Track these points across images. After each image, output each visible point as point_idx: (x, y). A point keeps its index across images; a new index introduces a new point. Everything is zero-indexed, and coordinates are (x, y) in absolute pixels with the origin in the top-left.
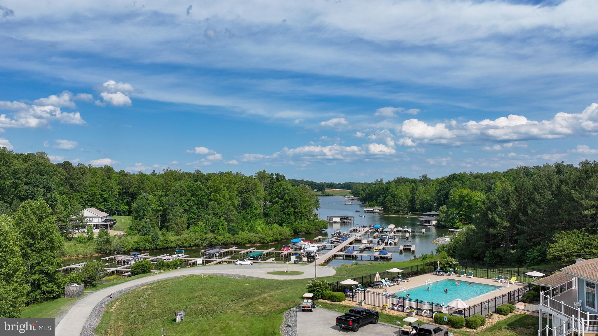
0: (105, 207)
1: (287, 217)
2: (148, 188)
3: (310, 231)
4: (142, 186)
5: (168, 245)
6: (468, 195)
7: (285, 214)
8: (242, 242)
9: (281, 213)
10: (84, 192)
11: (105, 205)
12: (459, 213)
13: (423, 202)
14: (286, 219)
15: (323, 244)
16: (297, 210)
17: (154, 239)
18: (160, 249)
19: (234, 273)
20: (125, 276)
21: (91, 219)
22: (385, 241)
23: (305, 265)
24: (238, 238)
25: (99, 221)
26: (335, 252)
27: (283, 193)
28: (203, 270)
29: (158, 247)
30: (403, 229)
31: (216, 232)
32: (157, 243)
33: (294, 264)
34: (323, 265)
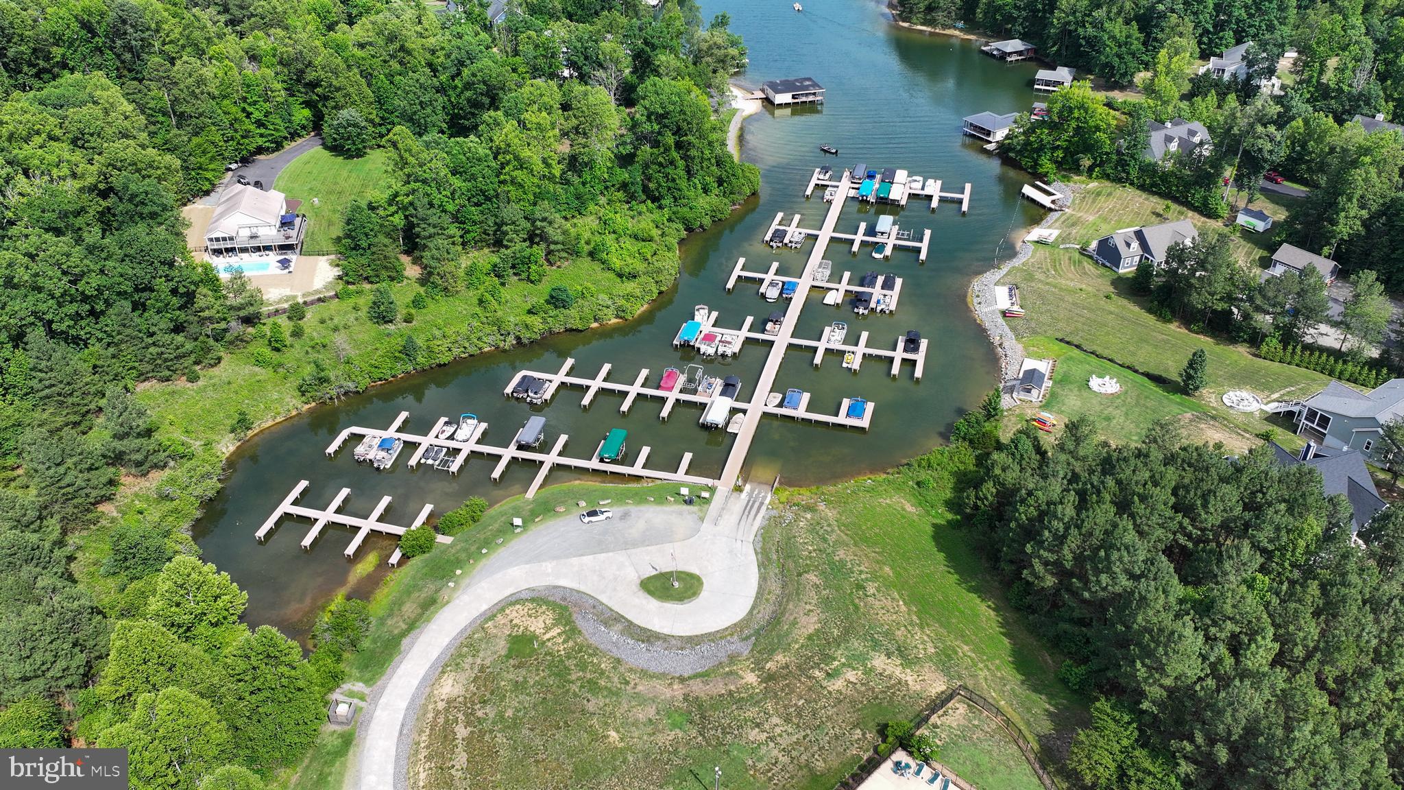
0: (265, 140)
2: (351, 90)
4: (335, 84)
7: (666, 176)
9: (657, 175)
11: (262, 135)
12: (1053, 141)
13: (993, 7)
14: (669, 189)
15: (745, 333)
16: (693, 152)
17: (408, 350)
18: (424, 370)
19: (583, 588)
20: (393, 565)
21: (254, 230)
22: (873, 305)
23: (706, 506)
24: (572, 317)
25: (271, 233)
26: (764, 399)
27: (661, 111)
28: (527, 566)
29: (418, 367)
30: (923, 189)
31: (524, 276)
32: (415, 359)
33: (685, 502)
34: (739, 489)
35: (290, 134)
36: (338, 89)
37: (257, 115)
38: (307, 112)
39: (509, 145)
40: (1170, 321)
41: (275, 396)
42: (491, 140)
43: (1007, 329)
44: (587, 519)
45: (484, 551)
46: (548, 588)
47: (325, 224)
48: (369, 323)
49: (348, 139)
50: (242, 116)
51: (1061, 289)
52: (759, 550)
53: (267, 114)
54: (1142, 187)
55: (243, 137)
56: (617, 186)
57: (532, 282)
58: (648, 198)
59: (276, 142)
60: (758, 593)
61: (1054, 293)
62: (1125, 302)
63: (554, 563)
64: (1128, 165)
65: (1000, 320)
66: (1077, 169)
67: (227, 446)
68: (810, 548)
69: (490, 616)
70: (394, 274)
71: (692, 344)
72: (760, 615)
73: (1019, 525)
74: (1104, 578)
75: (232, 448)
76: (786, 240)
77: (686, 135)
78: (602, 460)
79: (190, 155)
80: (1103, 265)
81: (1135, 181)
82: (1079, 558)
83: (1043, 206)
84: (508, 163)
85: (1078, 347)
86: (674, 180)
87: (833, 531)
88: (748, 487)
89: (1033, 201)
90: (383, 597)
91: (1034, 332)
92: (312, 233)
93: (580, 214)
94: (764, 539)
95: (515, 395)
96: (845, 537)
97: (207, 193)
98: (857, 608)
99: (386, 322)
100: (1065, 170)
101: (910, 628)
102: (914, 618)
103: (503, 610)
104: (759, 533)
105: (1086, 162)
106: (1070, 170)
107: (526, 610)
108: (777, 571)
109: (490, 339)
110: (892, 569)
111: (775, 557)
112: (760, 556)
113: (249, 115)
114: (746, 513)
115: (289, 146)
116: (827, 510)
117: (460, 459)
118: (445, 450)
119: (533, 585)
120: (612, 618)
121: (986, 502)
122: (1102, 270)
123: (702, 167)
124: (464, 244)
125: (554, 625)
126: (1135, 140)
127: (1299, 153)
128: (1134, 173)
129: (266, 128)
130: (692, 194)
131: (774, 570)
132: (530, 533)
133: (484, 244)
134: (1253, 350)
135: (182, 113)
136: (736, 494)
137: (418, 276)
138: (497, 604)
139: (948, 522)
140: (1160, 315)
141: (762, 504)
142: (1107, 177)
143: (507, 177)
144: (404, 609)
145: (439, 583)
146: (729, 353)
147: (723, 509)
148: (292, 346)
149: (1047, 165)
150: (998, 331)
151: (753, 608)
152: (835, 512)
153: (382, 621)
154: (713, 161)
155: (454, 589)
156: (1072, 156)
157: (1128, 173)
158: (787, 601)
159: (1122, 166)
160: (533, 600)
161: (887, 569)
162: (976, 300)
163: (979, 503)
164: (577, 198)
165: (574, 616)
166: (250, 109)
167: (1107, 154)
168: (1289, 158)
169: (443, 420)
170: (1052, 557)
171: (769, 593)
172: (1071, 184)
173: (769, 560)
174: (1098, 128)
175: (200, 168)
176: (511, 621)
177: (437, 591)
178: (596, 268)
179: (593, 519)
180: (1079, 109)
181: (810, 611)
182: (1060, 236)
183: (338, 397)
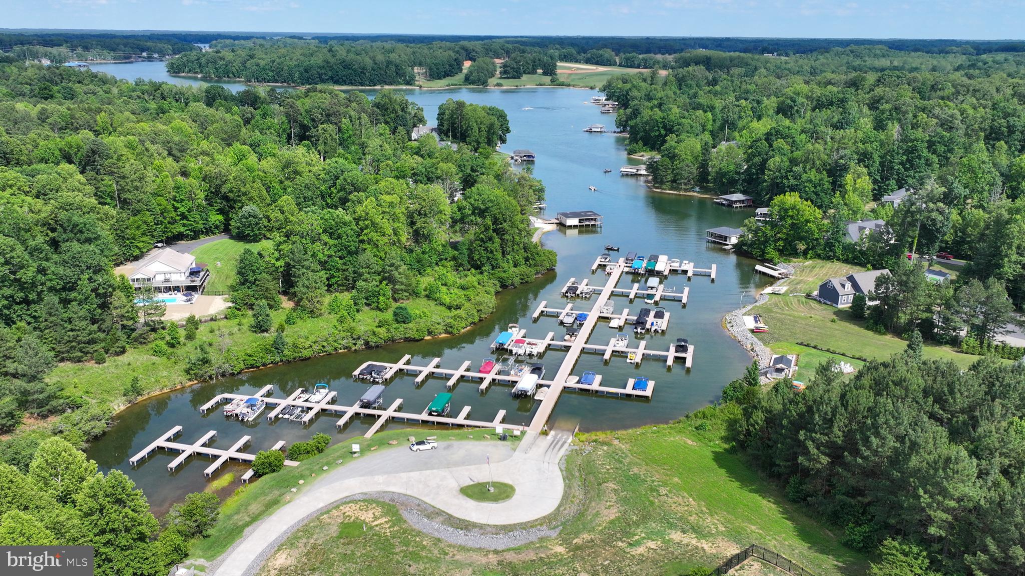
0: (186, 228)
1: (490, 255)
2: (254, 194)
3: (526, 279)
4: (243, 189)
5: (300, 354)
6: (793, 208)
7: (486, 249)
8: (417, 337)
9: (479, 248)
10: (148, 210)
11: (184, 225)
12: (775, 235)
13: (721, 174)
14: (488, 258)
15: (547, 341)
16: (506, 237)
17: (277, 346)
18: (289, 362)
19: (409, 493)
20: (245, 481)
21: (168, 276)
22: (648, 326)
23: (517, 442)
24: (411, 329)
25: (181, 279)
26: (564, 378)
27: (483, 207)
28: (363, 478)
29: (284, 359)
30: (680, 267)
31: (374, 305)
32: (282, 352)
33: (500, 439)
34: (545, 433)
35: (206, 229)
36: (245, 194)
37: (182, 209)
38: (220, 217)
39: (367, 214)
40: (884, 334)
41: (165, 373)
42: (355, 213)
43: (756, 340)
44: (415, 448)
45: (325, 468)
46: (379, 492)
47: (223, 277)
48: (249, 333)
49: (249, 227)
50: (170, 207)
51: (795, 317)
52: (563, 469)
53: (190, 211)
54: (846, 261)
55: (169, 223)
56: (449, 259)
57: (380, 310)
58: (472, 266)
59: (194, 232)
60: (563, 496)
61: (790, 320)
62: (847, 324)
63: (385, 476)
64: (834, 246)
65: (750, 335)
66: (795, 253)
67: (119, 406)
68: (608, 467)
69: (327, 511)
70: (272, 303)
71: (505, 347)
72: (566, 512)
73: (790, 422)
74: (874, 441)
75: (122, 408)
76: (578, 292)
77: (501, 224)
78: (430, 414)
79: (127, 228)
80: (825, 303)
81: (841, 257)
82: (849, 436)
83: (772, 277)
84: (367, 227)
85: (815, 347)
86: (492, 252)
87: (627, 456)
88: (552, 433)
89: (764, 274)
90: (232, 503)
91: (777, 340)
92: (213, 283)
93: (420, 274)
94: (567, 462)
95: (361, 376)
96: (637, 460)
97: (136, 258)
98: (652, 503)
99: (263, 331)
100: (786, 255)
101: (701, 515)
102: (704, 509)
103: (338, 507)
104: (563, 459)
105: (802, 247)
106: (790, 255)
107: (358, 506)
108: (580, 483)
109: (344, 342)
110: (680, 478)
111: (577, 474)
112: (564, 473)
113: (176, 209)
114: (552, 446)
115: (203, 238)
116: (621, 445)
117: (312, 414)
118: (300, 409)
119: (365, 490)
120: (434, 513)
121: (756, 427)
122: (825, 306)
123: (513, 249)
124: (329, 286)
125: (382, 516)
126: (837, 228)
127: (961, 237)
128: (839, 251)
129: (188, 220)
130: (505, 265)
131: (576, 483)
132: (365, 457)
133: (345, 288)
134: (956, 349)
135: (125, 199)
136: (543, 437)
137: (291, 307)
138: (332, 503)
139: (725, 449)
140: (876, 331)
141: (565, 442)
142: (819, 256)
143: (365, 238)
144: (250, 508)
145: (283, 490)
146: (535, 352)
147: (533, 444)
148: (184, 345)
149: (771, 252)
150: (750, 341)
151: (560, 506)
152: (628, 446)
153: (229, 517)
154: (521, 245)
155: (295, 493)
156: (790, 245)
157: (835, 252)
158: (590, 502)
159: (830, 247)
160: (364, 501)
161: (676, 479)
162: (728, 326)
163: (751, 428)
164: (418, 262)
165: (401, 512)
166: (177, 205)
167: (817, 239)
168: (954, 242)
169: (300, 389)
170: (824, 439)
171: (574, 497)
172: (792, 264)
173: (573, 475)
174: (807, 221)
175: (134, 239)
176: (345, 513)
177: (280, 495)
178: (431, 304)
179: (421, 447)
180: (792, 209)
181: (610, 506)
182: (788, 289)
183: (217, 377)
